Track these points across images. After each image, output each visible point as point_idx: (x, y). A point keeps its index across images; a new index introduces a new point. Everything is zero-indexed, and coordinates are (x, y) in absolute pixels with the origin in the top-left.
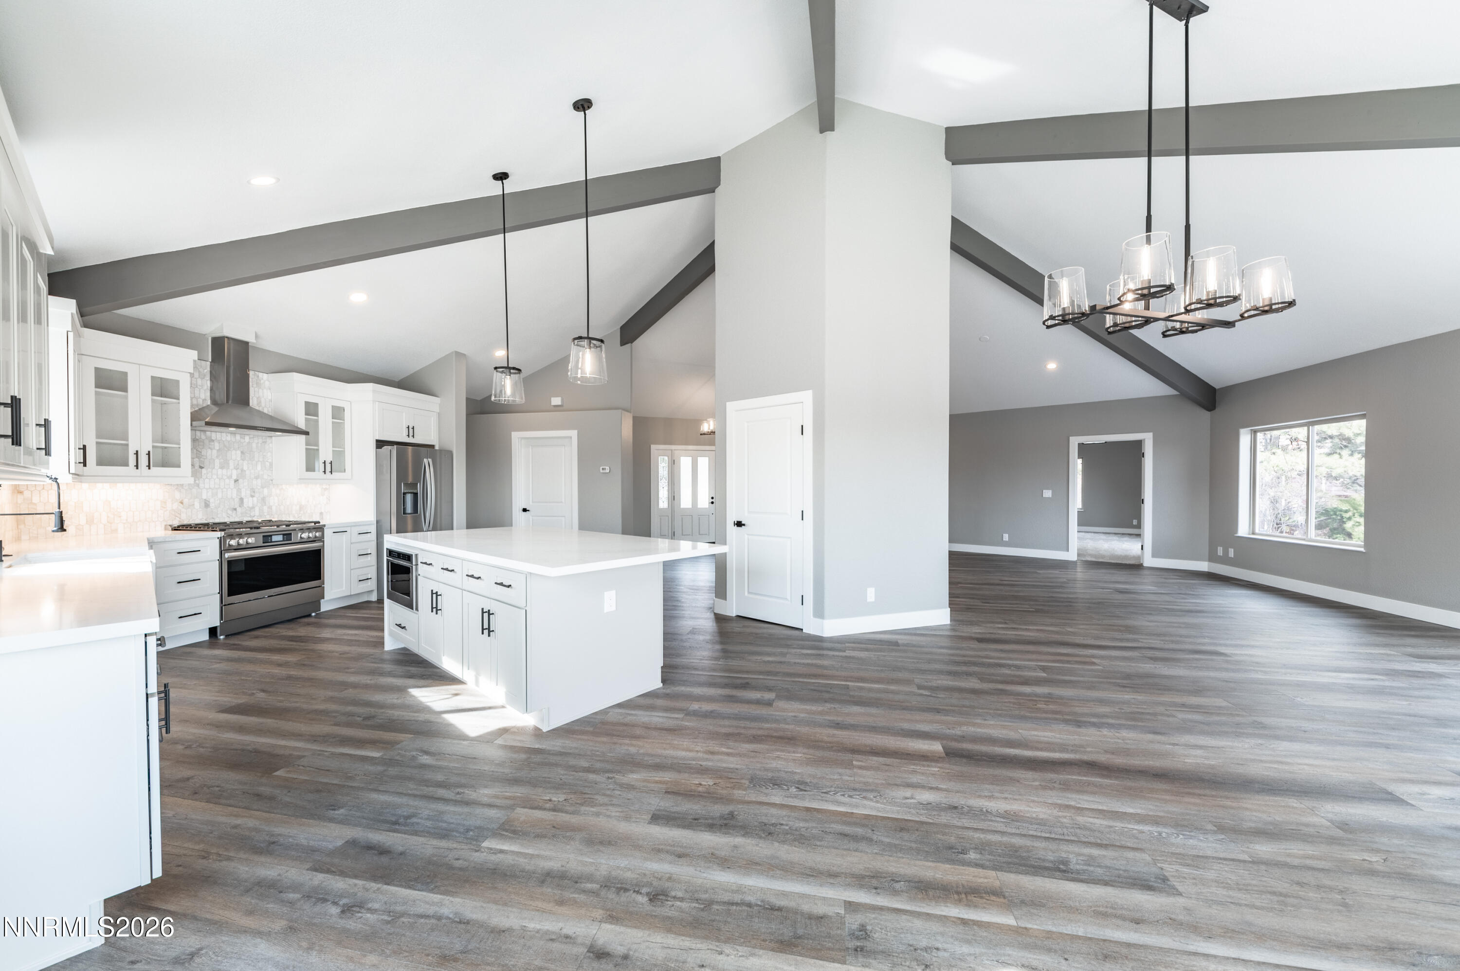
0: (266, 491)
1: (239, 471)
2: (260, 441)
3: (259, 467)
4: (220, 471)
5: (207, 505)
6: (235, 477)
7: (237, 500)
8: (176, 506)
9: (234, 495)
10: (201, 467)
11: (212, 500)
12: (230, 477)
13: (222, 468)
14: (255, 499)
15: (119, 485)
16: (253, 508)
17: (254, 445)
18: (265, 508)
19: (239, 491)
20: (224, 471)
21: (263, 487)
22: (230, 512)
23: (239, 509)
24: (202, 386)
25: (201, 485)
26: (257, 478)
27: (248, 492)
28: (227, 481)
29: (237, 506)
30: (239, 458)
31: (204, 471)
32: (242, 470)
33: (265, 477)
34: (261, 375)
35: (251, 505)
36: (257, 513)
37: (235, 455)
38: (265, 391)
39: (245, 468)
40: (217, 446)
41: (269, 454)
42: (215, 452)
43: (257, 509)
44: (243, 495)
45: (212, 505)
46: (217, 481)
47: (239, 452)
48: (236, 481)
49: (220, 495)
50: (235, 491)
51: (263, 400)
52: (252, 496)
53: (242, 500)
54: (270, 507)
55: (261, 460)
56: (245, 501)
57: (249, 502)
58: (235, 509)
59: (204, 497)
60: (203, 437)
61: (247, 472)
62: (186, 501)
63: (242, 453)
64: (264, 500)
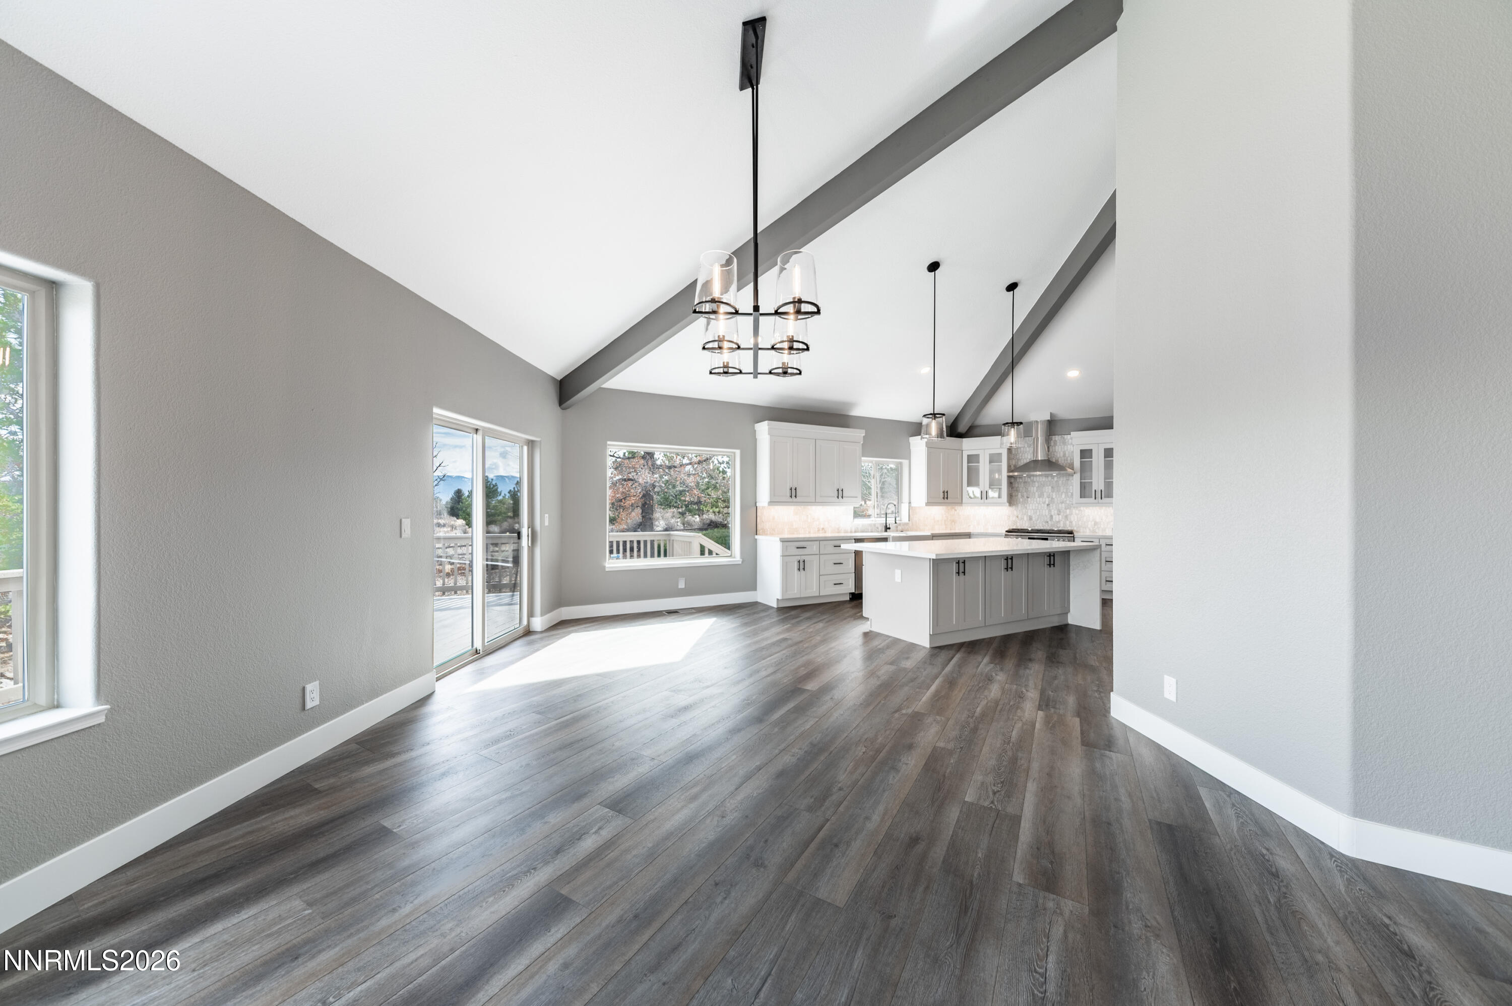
0: (1068, 511)
1: (1050, 499)
2: (1065, 479)
3: (1063, 496)
4: (1038, 499)
5: (1031, 518)
6: (1047, 503)
7: (1048, 516)
8: (1014, 518)
9: (1047, 514)
10: (1028, 497)
11: (1033, 516)
12: (1044, 503)
13: (1039, 497)
14: (1060, 516)
15: (990, 507)
16: (1059, 522)
17: (1060, 482)
18: (1068, 522)
19: (1050, 511)
20: (1041, 499)
21: (1066, 509)
22: (1044, 524)
23: (1049, 522)
24: (1029, 452)
25: (1028, 508)
26: (1062, 503)
27: (1056, 512)
28: (1043, 505)
29: (1048, 520)
30: (1050, 491)
31: (1029, 499)
32: (1052, 498)
33: (1068, 502)
34: (1066, 436)
35: (1057, 520)
36: (1062, 525)
37: (1048, 489)
38: (1069, 446)
39: (1054, 497)
40: (1037, 484)
41: (1071, 487)
42: (1035, 488)
43: (1062, 523)
44: (1052, 513)
45: (1034, 519)
46: (1037, 505)
47: (1050, 487)
48: (1048, 505)
49: (1038, 514)
50: (1047, 511)
51: (1067, 453)
52: (1059, 514)
53: (1051, 516)
54: (1071, 522)
55: (1065, 491)
56: (1054, 517)
57: (1056, 518)
58: (1047, 522)
59: (1029, 514)
60: (1029, 480)
61: (1056, 500)
62: (1019, 516)
63: (1052, 487)
64: (1066, 517)
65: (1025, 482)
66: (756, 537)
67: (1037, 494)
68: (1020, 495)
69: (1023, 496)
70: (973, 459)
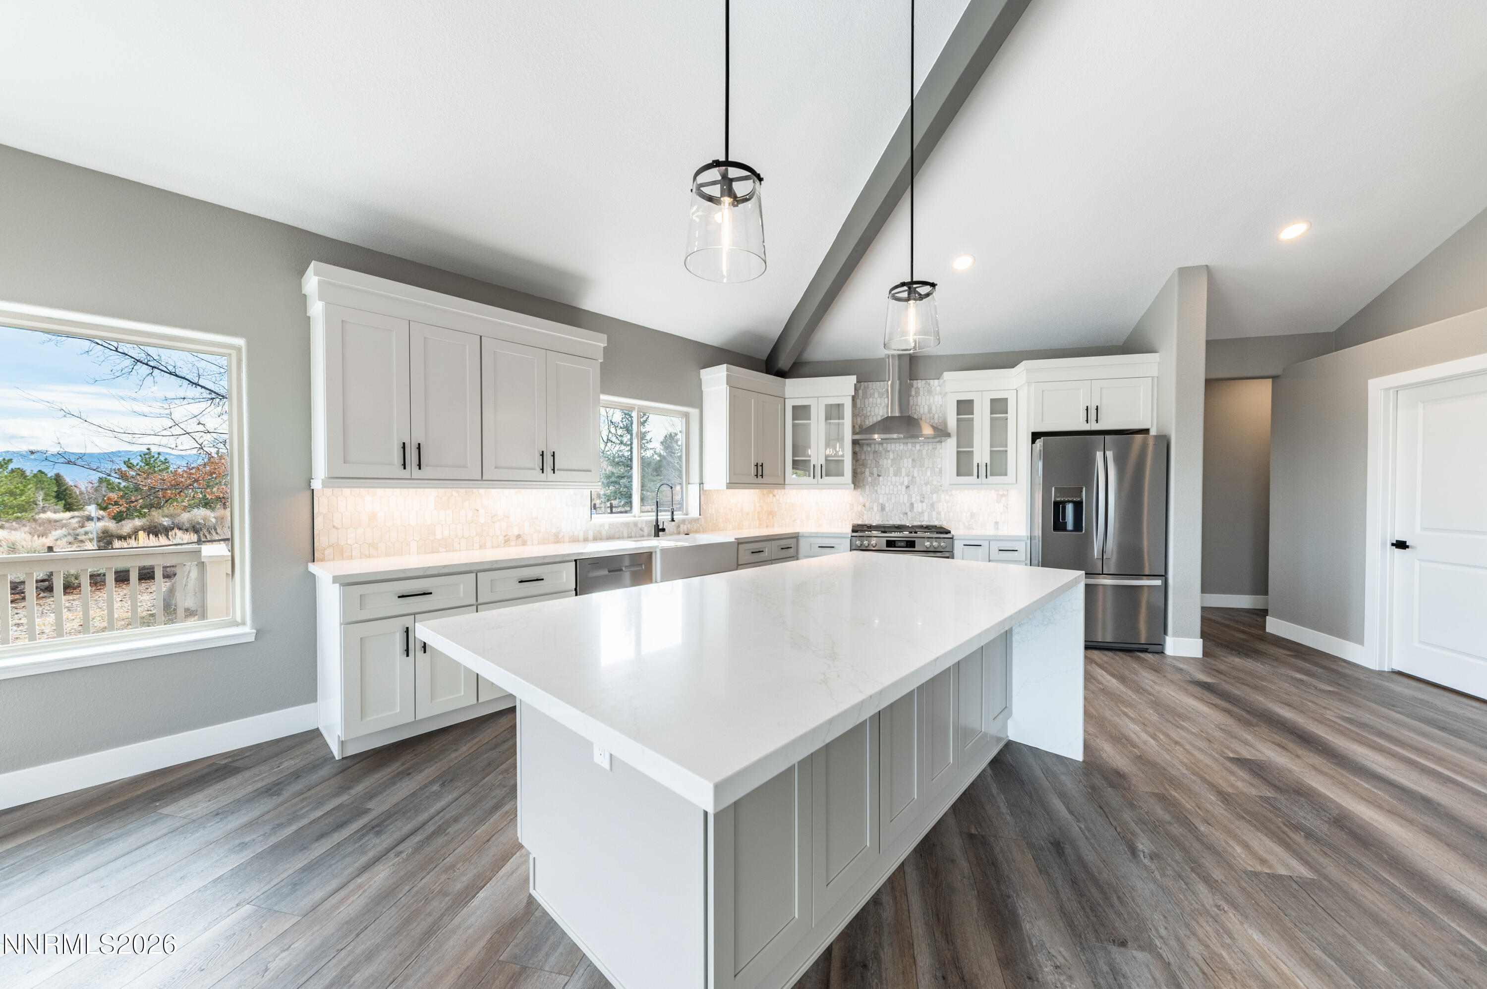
0: (935, 496)
1: (910, 477)
2: (930, 447)
3: (929, 473)
4: (894, 478)
5: (883, 508)
6: (906, 483)
7: (908, 505)
8: (860, 508)
9: (906, 501)
10: (879, 476)
11: (887, 505)
12: (902, 484)
13: (895, 475)
14: (924, 504)
15: (824, 491)
16: (922, 513)
17: (924, 452)
18: (934, 514)
19: (910, 496)
20: (898, 478)
21: (932, 493)
22: (902, 516)
23: (909, 514)
24: (881, 404)
25: (879, 491)
26: (927, 484)
27: (918, 498)
28: (900, 487)
29: (908, 511)
30: (910, 466)
31: (881, 478)
32: (913, 477)
33: (935, 483)
34: (932, 382)
35: (920, 510)
36: (926, 518)
37: (907, 463)
38: (936, 397)
39: (916, 475)
40: (891, 455)
41: (939, 460)
42: (889, 461)
43: (926, 514)
44: (913, 500)
45: (887, 509)
46: (891, 487)
47: (910, 460)
48: (907, 487)
49: (893, 500)
50: (906, 497)
51: (934, 407)
52: (922, 502)
53: (912, 505)
54: (939, 513)
55: (931, 466)
56: (915, 505)
57: (918, 507)
58: (906, 514)
59: (881, 502)
60: (881, 449)
61: (918, 479)
62: (867, 505)
63: (913, 460)
64: (932, 505)
65: (875, 452)
66: (313, 568)
67: (891, 470)
68: (867, 473)
69: (872, 474)
70: (801, 412)
